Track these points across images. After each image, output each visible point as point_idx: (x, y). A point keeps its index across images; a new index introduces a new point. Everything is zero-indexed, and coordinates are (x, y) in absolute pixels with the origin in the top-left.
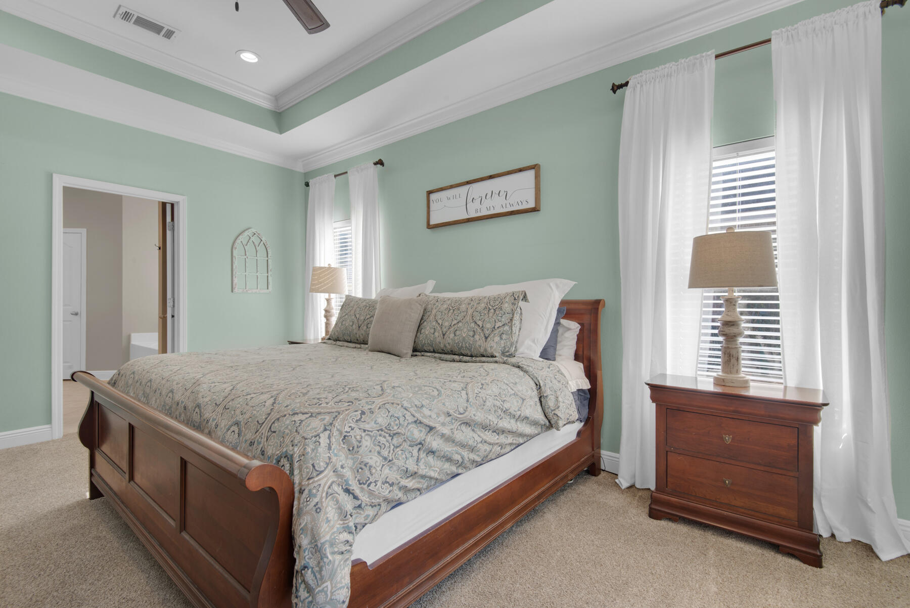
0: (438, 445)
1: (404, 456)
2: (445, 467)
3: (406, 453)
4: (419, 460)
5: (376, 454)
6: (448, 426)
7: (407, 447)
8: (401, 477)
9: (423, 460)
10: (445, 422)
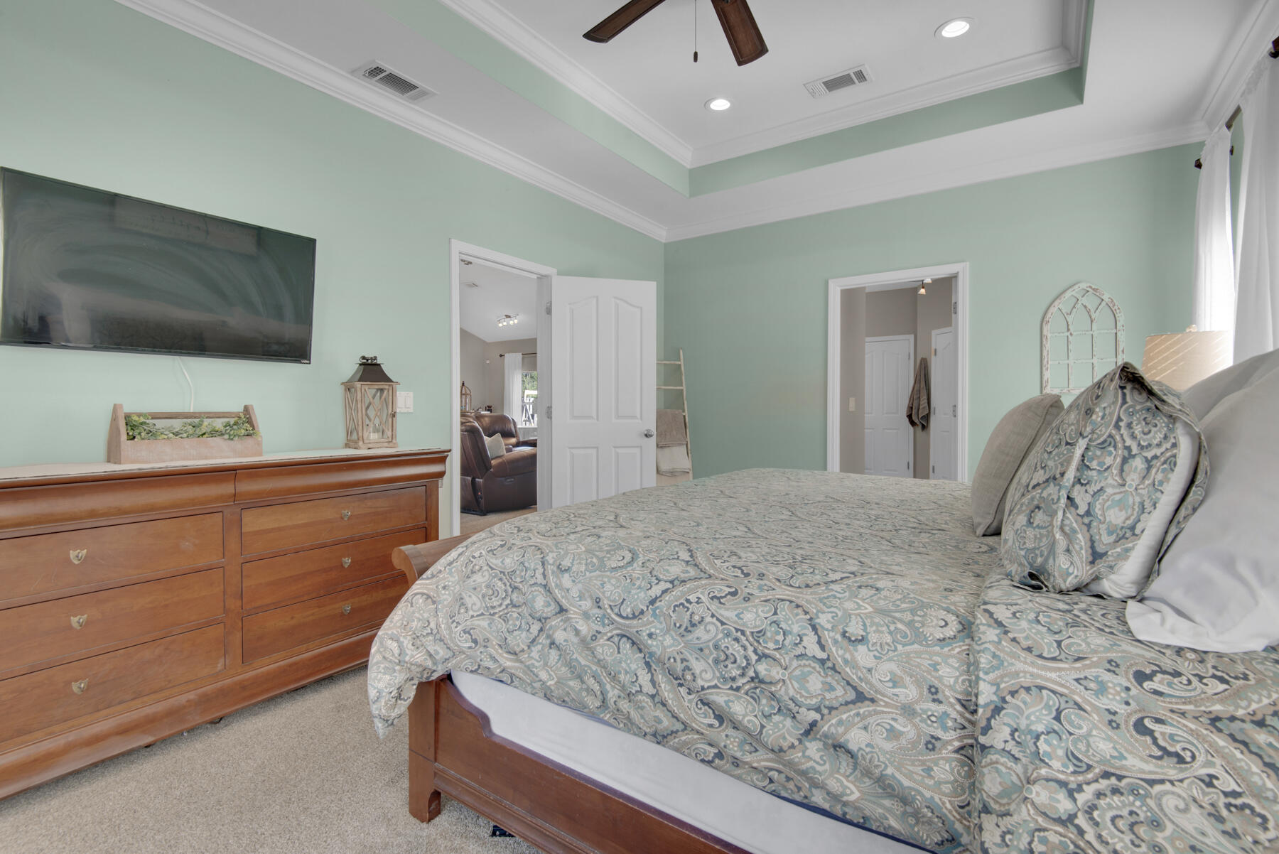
0: (565, 641)
1: (518, 623)
2: (571, 683)
3: (523, 622)
4: (535, 643)
5: (480, 596)
6: (593, 622)
7: (527, 615)
8: (500, 645)
9: (539, 647)
10: (591, 612)
